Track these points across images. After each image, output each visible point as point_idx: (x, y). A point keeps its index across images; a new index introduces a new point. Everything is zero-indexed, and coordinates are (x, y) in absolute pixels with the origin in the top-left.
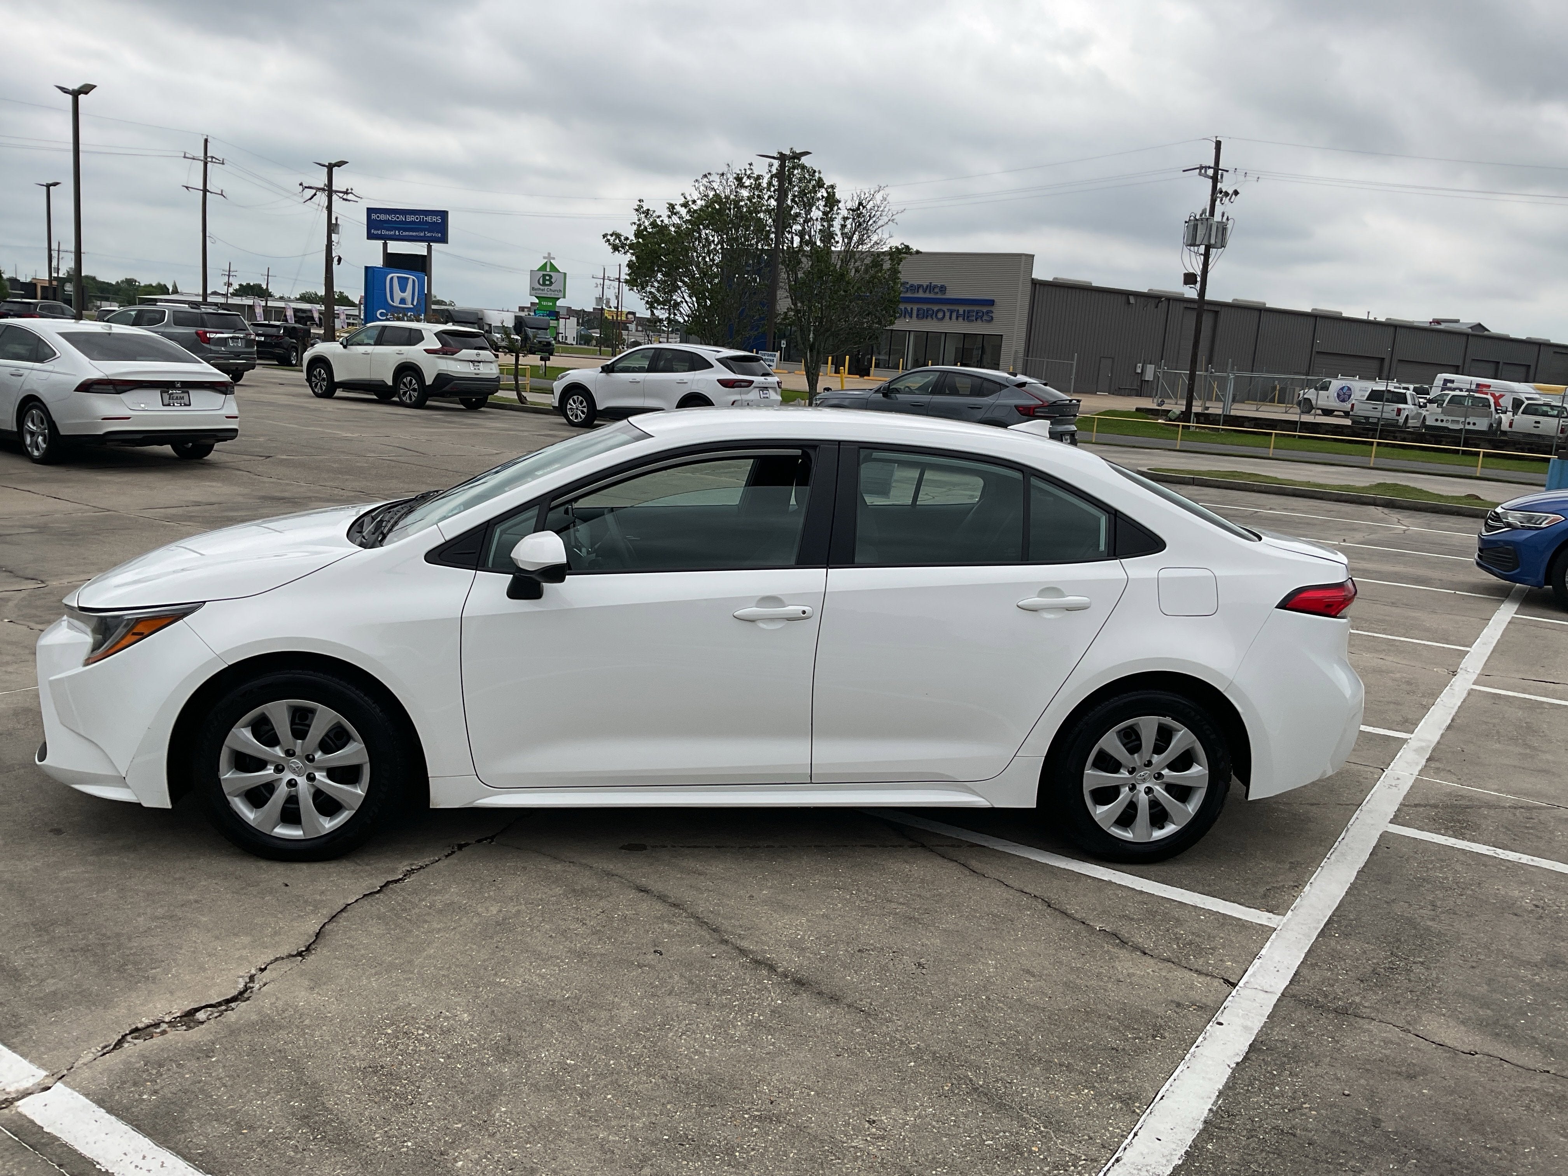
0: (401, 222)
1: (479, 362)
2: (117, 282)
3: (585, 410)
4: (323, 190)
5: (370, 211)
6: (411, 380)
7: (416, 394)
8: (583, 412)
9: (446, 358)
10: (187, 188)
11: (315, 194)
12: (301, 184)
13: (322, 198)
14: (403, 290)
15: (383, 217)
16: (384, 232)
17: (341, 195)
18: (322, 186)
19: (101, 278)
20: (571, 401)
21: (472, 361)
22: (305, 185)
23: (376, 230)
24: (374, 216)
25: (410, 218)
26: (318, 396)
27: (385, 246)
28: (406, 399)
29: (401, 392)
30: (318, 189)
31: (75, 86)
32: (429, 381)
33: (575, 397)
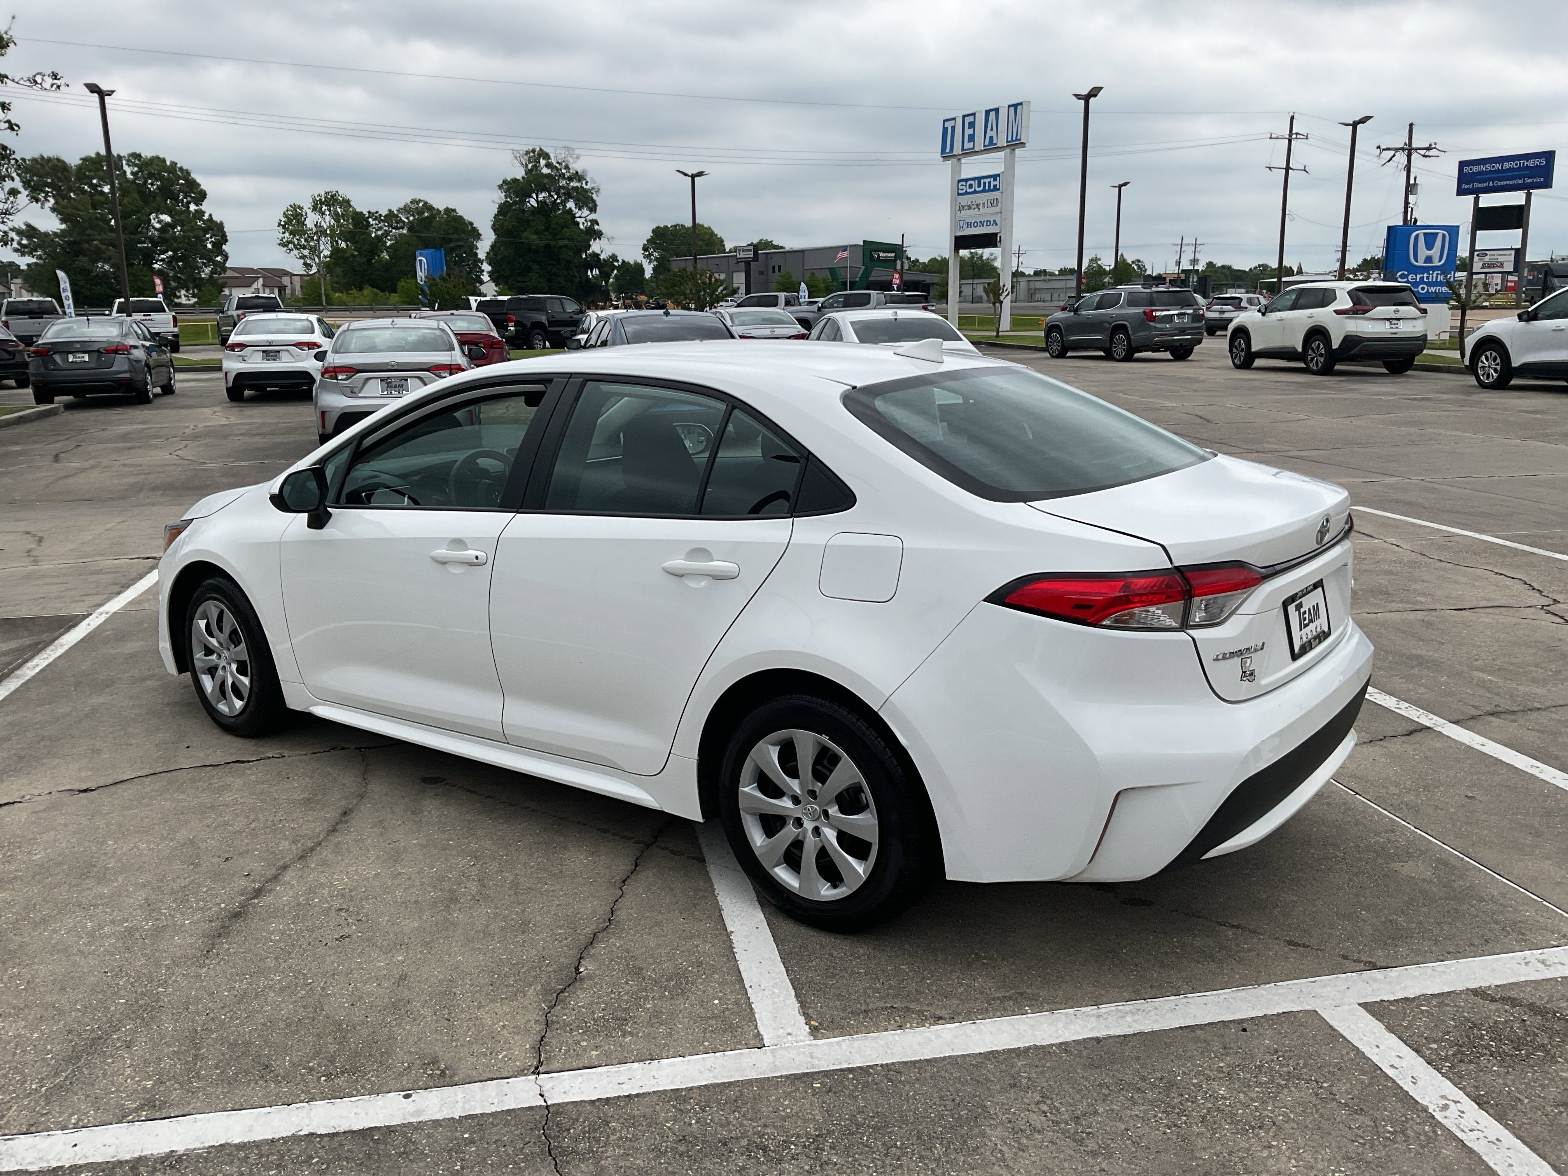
0: (1498, 171)
1: (1399, 319)
2: (1251, 269)
3: (1498, 368)
4: (1403, 149)
5: (1462, 164)
6: (1319, 345)
7: (1322, 359)
8: (1496, 371)
9: (1356, 318)
10: (1270, 168)
11: (1394, 155)
12: (1379, 147)
13: (1402, 158)
14: (1430, 246)
15: (1476, 169)
16: (1477, 185)
17: (1423, 152)
18: (1402, 146)
19: (1235, 267)
20: (1483, 358)
21: (1388, 320)
22: (1382, 147)
23: (1467, 184)
24: (1466, 170)
25: (1507, 165)
26: (1238, 367)
27: (1477, 201)
28: (1313, 366)
29: (1310, 357)
30: (1397, 150)
31: (1085, 92)
32: (1335, 344)
33: (1488, 353)
